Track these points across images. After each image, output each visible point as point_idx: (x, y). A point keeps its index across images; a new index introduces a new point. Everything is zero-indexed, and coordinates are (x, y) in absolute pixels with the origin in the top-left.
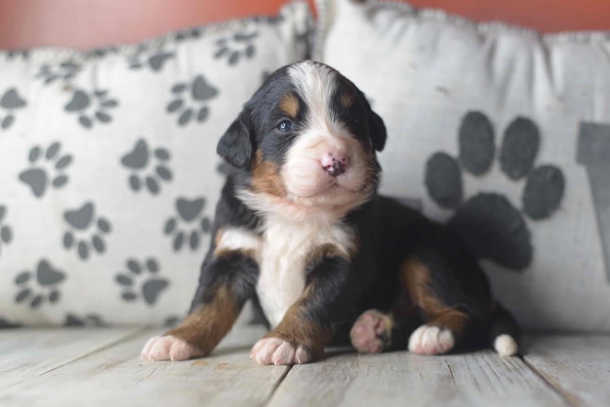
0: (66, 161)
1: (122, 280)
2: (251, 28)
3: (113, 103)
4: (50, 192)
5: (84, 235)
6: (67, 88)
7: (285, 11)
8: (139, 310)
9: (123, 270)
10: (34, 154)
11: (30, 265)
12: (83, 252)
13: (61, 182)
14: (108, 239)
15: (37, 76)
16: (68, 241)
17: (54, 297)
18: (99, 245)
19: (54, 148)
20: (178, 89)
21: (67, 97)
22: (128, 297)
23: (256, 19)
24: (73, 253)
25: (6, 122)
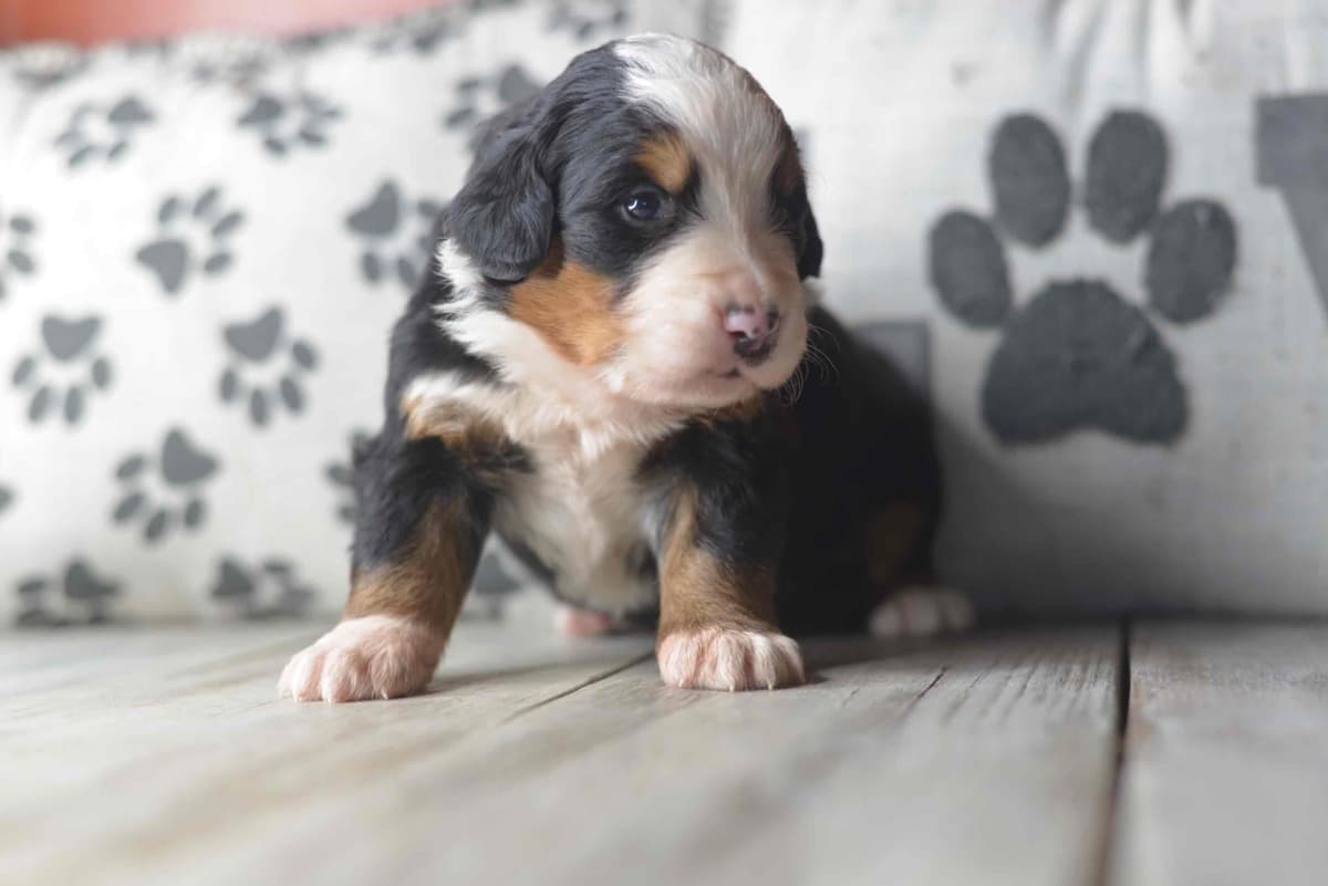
0: (230, 222)
1: (341, 476)
3: (333, 114)
4: (197, 287)
5: (263, 375)
9: (343, 451)
10: (168, 209)
11: (148, 441)
12: (259, 412)
13: (218, 263)
14: (314, 385)
16: (228, 387)
17: (195, 513)
18: (292, 396)
19: (208, 200)
20: (468, 86)
21: (238, 104)
24: (238, 414)
25: (117, 151)
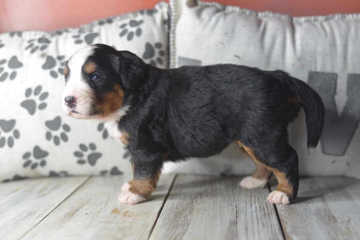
0: (45, 95)
1: (77, 154)
2: (139, 18)
4: (38, 111)
5: (57, 133)
6: (43, 56)
7: (157, 7)
8: (87, 168)
9: (78, 149)
10: (28, 92)
11: (30, 149)
12: (57, 142)
13: (43, 106)
14: (68, 134)
15: (27, 48)
16: (48, 136)
17: (43, 164)
18: (65, 138)
19: (39, 89)
21: (43, 61)
22: (81, 162)
23: (142, 12)
24: (52, 141)
25: (13, 76)
